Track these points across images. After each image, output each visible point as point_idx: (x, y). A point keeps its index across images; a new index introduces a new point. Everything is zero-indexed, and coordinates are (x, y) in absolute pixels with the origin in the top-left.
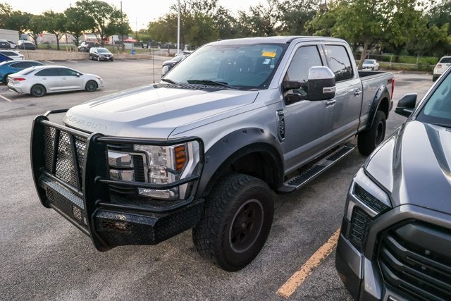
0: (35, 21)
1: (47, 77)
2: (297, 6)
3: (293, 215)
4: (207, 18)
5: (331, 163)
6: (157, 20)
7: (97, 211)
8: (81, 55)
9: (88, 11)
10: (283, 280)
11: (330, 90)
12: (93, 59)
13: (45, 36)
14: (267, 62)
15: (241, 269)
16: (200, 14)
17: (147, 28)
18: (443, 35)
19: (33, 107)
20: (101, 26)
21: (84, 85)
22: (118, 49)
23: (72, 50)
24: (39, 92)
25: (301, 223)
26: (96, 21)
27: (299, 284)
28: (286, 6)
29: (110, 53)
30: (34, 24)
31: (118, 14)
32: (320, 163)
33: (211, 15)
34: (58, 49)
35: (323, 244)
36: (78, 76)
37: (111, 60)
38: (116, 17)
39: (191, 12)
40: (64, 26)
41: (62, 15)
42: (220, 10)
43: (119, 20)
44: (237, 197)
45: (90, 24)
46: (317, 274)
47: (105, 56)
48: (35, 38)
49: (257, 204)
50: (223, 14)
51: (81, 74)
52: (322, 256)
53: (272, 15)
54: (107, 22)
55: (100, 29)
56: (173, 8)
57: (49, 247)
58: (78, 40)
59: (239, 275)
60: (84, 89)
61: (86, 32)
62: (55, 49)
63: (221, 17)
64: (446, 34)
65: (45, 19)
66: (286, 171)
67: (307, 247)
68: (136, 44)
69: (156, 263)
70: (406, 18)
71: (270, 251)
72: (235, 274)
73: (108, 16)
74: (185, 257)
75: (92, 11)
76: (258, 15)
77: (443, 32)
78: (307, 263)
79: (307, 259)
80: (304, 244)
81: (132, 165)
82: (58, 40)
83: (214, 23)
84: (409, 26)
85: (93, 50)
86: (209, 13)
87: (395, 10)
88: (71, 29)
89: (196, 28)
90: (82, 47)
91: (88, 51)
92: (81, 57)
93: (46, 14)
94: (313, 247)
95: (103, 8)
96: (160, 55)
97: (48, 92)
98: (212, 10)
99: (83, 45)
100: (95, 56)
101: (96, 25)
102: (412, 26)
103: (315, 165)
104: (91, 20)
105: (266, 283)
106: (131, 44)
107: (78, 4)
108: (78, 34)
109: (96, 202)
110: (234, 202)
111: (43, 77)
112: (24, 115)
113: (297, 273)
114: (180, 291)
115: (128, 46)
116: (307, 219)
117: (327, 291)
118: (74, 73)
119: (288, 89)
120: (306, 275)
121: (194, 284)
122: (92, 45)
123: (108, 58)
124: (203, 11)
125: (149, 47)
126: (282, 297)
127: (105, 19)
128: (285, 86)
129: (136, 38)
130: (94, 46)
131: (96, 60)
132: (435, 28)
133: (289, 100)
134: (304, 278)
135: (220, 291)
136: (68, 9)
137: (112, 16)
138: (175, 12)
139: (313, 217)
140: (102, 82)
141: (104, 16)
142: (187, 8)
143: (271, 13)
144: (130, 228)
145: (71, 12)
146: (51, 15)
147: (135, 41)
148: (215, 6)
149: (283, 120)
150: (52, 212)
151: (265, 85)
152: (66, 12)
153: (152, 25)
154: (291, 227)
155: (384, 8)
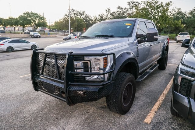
0: (5, 21)
1: (14, 44)
2: (118, 14)
3: (140, 92)
4: (81, 20)
5: (152, 71)
6: (58, 21)
7: (70, 87)
8: (26, 35)
9: (29, 17)
10: (145, 117)
11: (156, 37)
12: (31, 37)
13: (9, 28)
14: (129, 27)
15: (125, 114)
16: (78, 18)
17: (54, 24)
18: (179, 24)
19: (8, 56)
20: (34, 23)
21: (31, 47)
22: (42, 33)
23: (21, 33)
24: (10, 50)
25: (144, 95)
26: (32, 21)
27: (152, 118)
28: (114, 14)
29: (39, 34)
30: (4, 23)
31: (42, 18)
32: (148, 71)
33: (82, 18)
34: (15, 33)
35: (156, 103)
36: (28, 43)
37: (40, 37)
38: (41, 19)
39: (74, 17)
40: (18, 23)
41: (17, 19)
42: (86, 16)
43: (42, 20)
44: (125, 80)
45: (29, 22)
46: (158, 114)
47: (37, 35)
48: (4, 29)
49: (131, 85)
50: (87, 17)
51: (29, 42)
52: (157, 107)
53: (108, 18)
54: (37, 22)
55: (34, 25)
56: (66, 15)
57: (35, 110)
58: (24, 29)
59: (126, 116)
60: (30, 48)
61: (28, 26)
62: (13, 33)
63: (86, 19)
64: (181, 24)
65: (9, 21)
66: (140, 71)
67: (150, 104)
68: (50, 31)
69: (87, 114)
70: (165, 17)
71: (135, 106)
72: (123, 116)
73: (38, 19)
74: (99, 111)
75: (30, 17)
76: (102, 18)
77: (179, 23)
78: (152, 110)
79: (152, 108)
80: (148, 103)
81: (83, 67)
82: (15, 29)
83: (84, 21)
84: (166, 20)
85: (31, 33)
86: (81, 17)
87: (160, 14)
88: (21, 25)
89: (76, 23)
90: (26, 32)
91: (29, 34)
92: (26, 36)
93: (10, 18)
94: (152, 104)
95: (35, 15)
96: (60, 35)
97: (14, 50)
98: (82, 16)
99: (27, 31)
100: (33, 35)
101: (32, 23)
102: (167, 21)
103: (146, 72)
104: (30, 21)
105: (138, 119)
106: (47, 31)
107: (24, 14)
108: (24, 27)
109: (69, 83)
110: (125, 83)
111: (12, 43)
112: (5, 60)
113: (149, 114)
114: (102, 124)
115: (46, 32)
116: (146, 93)
117: (165, 120)
118: (26, 42)
119: (139, 38)
120: (153, 115)
121: (107, 121)
122: (31, 31)
123: (38, 36)
124: (79, 17)
125: (56, 31)
126: (147, 124)
127: (36, 20)
128: (137, 36)
129: (49, 28)
130: (32, 31)
131: (33, 37)
132: (176, 21)
133: (139, 42)
134: (153, 116)
135: (119, 123)
136: (20, 16)
137: (39, 19)
138: (67, 17)
139: (148, 93)
140: (38, 46)
141: (36, 19)
142: (72, 15)
143: (108, 17)
144: (86, 94)
145: (21, 17)
146: (12, 19)
147: (49, 29)
148: (84, 14)
149: (138, 50)
150: (40, 93)
151: (130, 35)
152: (19, 18)
153: (56, 23)
154: (140, 97)
155: (156, 13)
